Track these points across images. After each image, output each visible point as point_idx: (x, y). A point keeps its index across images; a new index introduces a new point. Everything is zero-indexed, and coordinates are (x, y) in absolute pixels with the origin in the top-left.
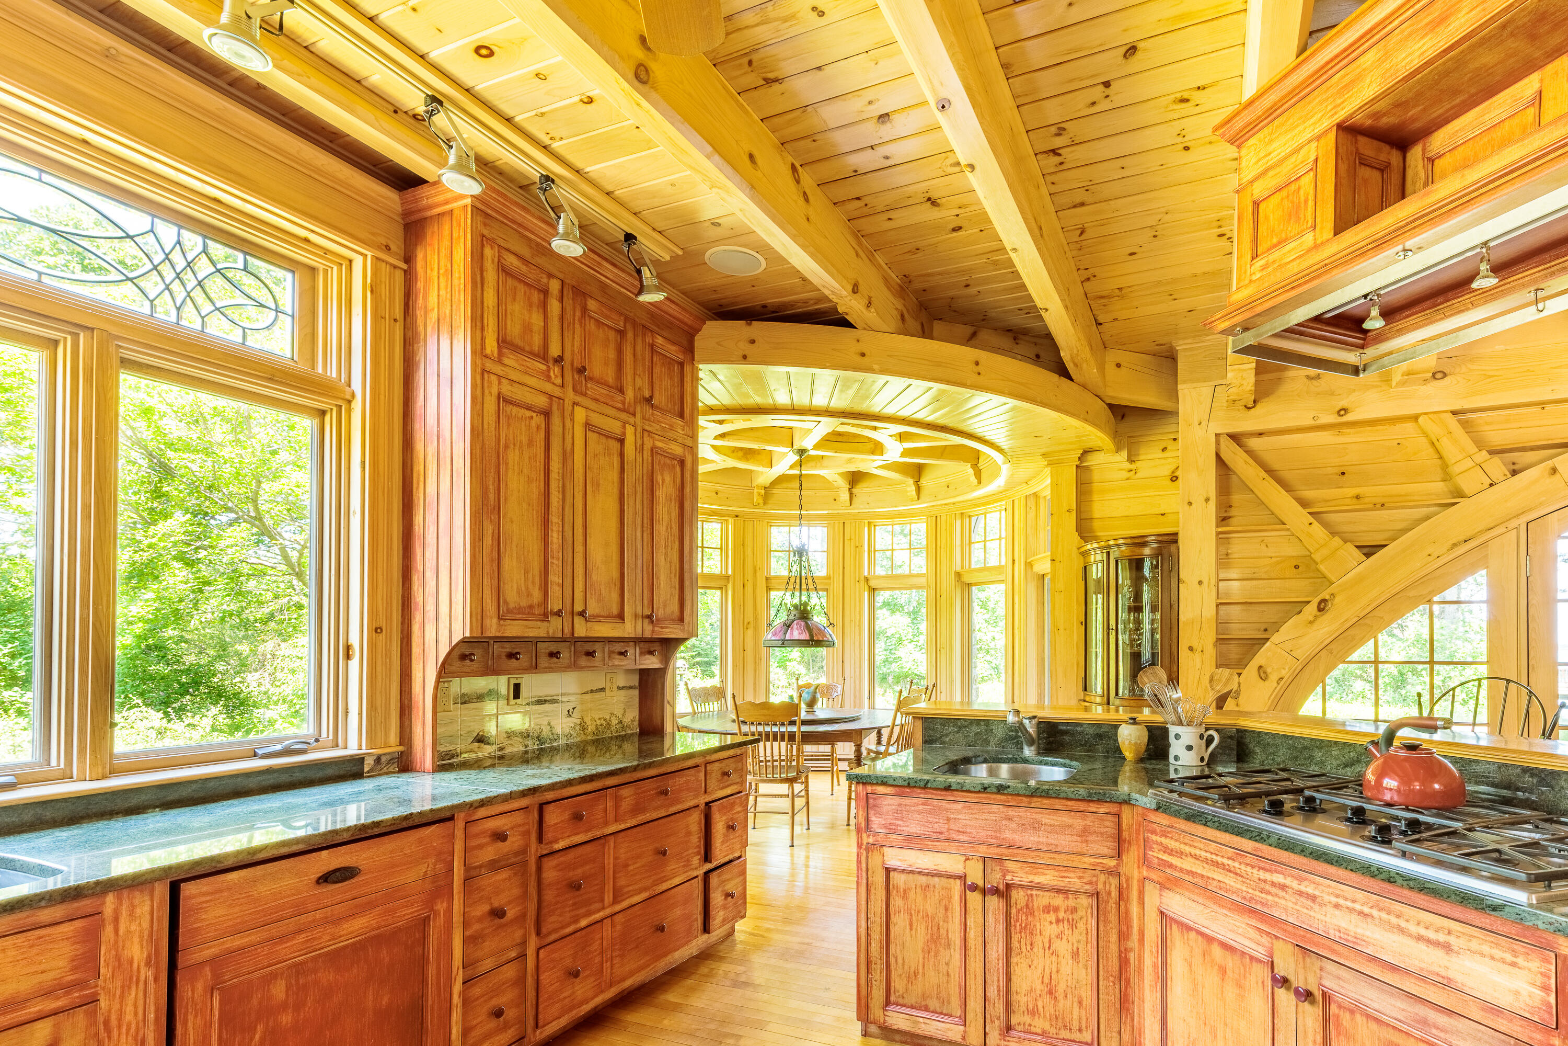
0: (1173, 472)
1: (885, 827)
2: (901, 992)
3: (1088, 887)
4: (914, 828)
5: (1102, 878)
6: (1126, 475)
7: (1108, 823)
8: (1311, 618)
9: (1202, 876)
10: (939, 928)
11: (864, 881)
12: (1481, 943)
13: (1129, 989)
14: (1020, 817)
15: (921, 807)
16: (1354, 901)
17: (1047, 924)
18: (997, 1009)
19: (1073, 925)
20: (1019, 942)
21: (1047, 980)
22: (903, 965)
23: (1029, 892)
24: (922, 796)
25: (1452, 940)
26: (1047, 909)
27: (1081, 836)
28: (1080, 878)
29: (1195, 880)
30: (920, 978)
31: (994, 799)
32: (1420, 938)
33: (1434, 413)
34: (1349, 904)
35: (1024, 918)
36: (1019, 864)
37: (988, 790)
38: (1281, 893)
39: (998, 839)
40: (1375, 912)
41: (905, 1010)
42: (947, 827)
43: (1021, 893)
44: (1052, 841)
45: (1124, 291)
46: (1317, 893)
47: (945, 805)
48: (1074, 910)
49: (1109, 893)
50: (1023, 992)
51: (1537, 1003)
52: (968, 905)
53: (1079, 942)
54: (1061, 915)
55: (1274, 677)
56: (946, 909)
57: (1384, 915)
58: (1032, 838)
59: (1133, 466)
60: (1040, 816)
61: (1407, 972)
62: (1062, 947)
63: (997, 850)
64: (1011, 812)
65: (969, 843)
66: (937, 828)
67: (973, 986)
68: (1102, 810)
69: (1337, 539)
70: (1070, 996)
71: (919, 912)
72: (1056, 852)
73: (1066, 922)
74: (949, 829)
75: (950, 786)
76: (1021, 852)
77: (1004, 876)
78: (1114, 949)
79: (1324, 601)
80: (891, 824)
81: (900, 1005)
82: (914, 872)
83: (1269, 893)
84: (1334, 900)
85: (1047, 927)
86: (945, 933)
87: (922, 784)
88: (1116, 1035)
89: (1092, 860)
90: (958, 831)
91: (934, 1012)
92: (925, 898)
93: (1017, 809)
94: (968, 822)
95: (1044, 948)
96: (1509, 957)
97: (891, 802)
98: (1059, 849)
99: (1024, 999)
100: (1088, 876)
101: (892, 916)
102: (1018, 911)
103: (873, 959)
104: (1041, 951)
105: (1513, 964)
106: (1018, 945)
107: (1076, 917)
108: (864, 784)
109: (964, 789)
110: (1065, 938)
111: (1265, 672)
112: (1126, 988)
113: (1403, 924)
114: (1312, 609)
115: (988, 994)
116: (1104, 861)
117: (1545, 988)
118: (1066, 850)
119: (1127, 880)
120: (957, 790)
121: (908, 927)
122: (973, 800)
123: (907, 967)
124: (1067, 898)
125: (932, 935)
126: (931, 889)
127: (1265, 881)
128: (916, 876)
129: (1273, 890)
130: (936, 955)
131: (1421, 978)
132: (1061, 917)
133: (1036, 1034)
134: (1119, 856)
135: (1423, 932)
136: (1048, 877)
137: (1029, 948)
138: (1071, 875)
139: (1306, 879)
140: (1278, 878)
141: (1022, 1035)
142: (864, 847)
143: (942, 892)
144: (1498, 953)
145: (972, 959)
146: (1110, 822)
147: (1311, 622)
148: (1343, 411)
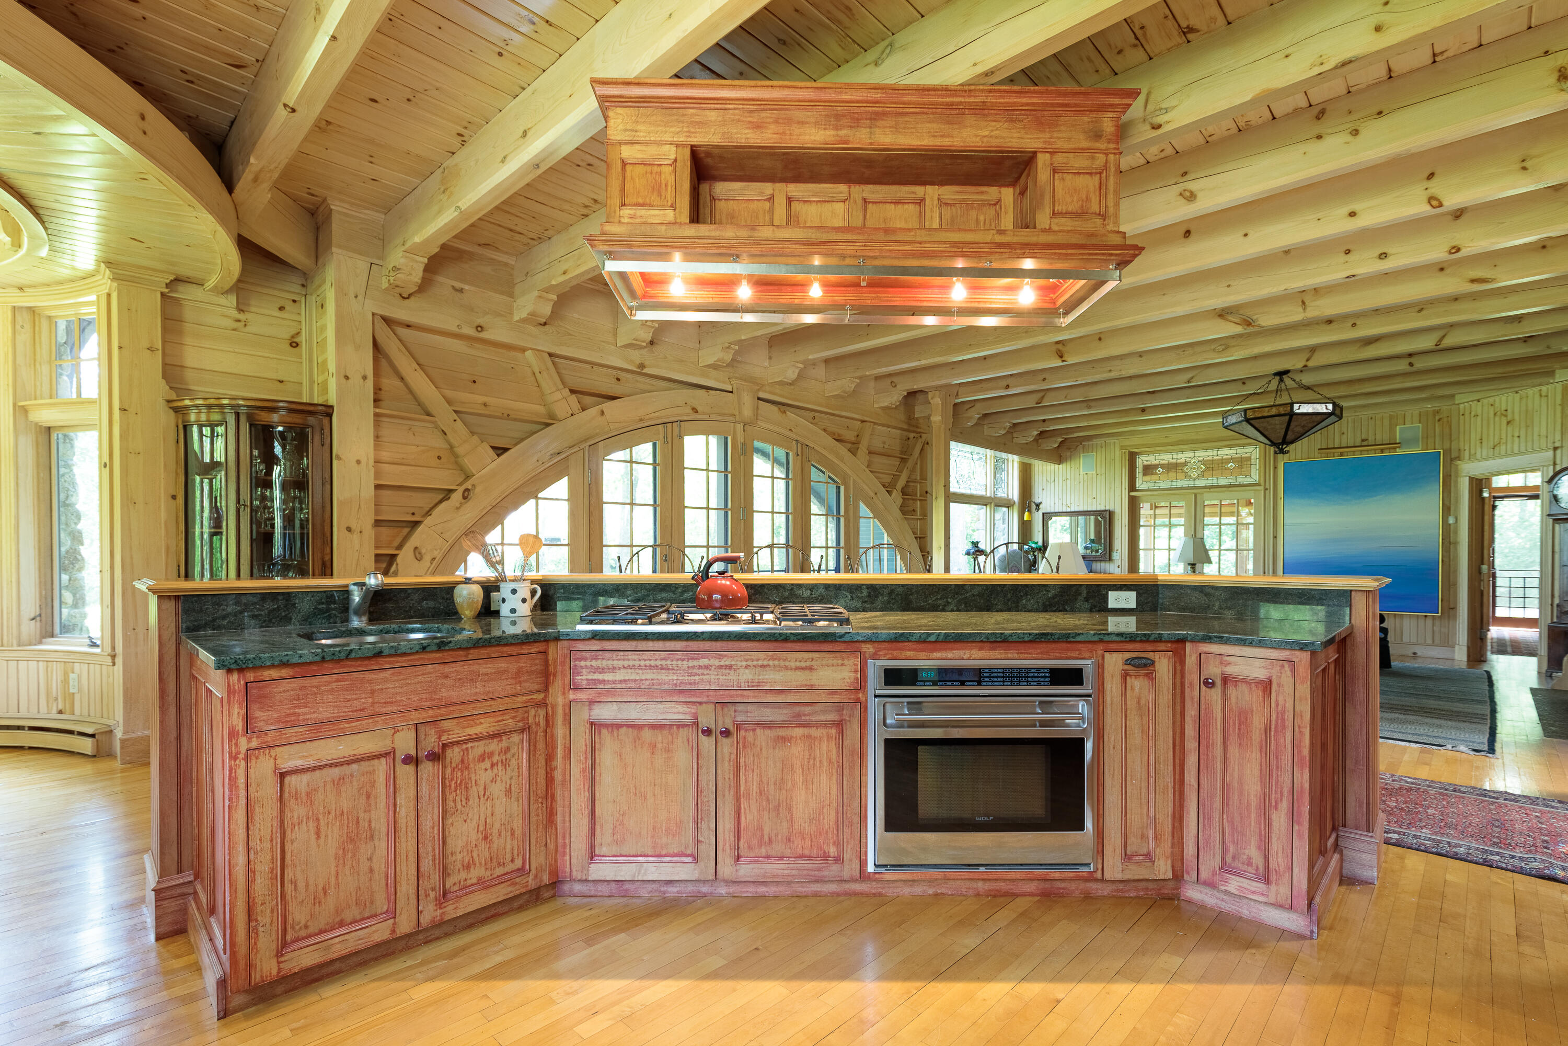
0: (293, 337)
1: (278, 721)
2: (303, 922)
3: (521, 724)
4: (325, 713)
5: (532, 712)
6: (230, 323)
7: (537, 661)
8: (458, 505)
9: (635, 681)
10: (358, 822)
11: (243, 802)
12: (828, 658)
13: (554, 803)
14: (457, 671)
15: (334, 685)
16: (758, 660)
17: (482, 772)
18: (432, 881)
19: (505, 764)
20: (454, 801)
21: (481, 828)
22: (307, 886)
23: (464, 746)
24: (336, 671)
25: (814, 663)
26: (482, 758)
27: (515, 678)
28: (514, 717)
29: (628, 686)
30: (332, 891)
31: (429, 659)
32: (797, 668)
33: (539, 350)
34: (755, 663)
35: (459, 774)
36: (455, 721)
37: (428, 649)
38: (706, 672)
39: (433, 700)
40: (771, 663)
41: (312, 941)
42: (370, 701)
43: (456, 749)
44: (488, 689)
45: (330, 127)
46: (733, 663)
47: (369, 676)
48: (508, 749)
49: (538, 724)
50: (459, 849)
51: (852, 678)
52: (398, 782)
53: (511, 778)
54: (496, 758)
55: (427, 558)
56: (368, 796)
57: (776, 663)
58: (469, 691)
59: (241, 316)
60: (478, 666)
61: (789, 691)
62: (497, 790)
63: (433, 712)
64: (447, 669)
65: (401, 712)
66: (357, 705)
67: (404, 869)
68: (533, 650)
69: (475, 437)
70: (503, 834)
71: (329, 813)
72: (492, 699)
73: (500, 764)
74: (373, 703)
75: (381, 652)
76: (457, 707)
77: (439, 738)
78: (542, 772)
79: (467, 490)
80: (288, 715)
81: (303, 938)
82: (322, 767)
83: (696, 674)
84: (744, 664)
85: (482, 774)
86: (367, 824)
87: (343, 655)
88: (543, 848)
89: (525, 698)
90: (385, 703)
91: (355, 921)
92: (339, 793)
93: (454, 665)
94: (398, 690)
95: (479, 798)
96: (840, 662)
97: (289, 687)
98: (496, 695)
99: (459, 857)
100: (520, 715)
101: (288, 832)
102: (453, 770)
103: (259, 901)
104: (477, 800)
105: (843, 665)
106: (452, 804)
107: (509, 756)
108: (241, 670)
109: (399, 652)
110: (499, 779)
111: (420, 553)
112: (552, 803)
113: (787, 664)
114: (456, 497)
115: (422, 869)
116: (534, 697)
117: (856, 671)
118: (503, 694)
119: (553, 708)
120: (390, 656)
121: (313, 837)
122: (404, 664)
123: (312, 888)
124: (501, 741)
125: (348, 834)
126: (347, 780)
127: (693, 667)
128: (326, 770)
129: (700, 671)
130: (354, 855)
131: (797, 691)
132: (495, 761)
133: (472, 885)
134: (545, 688)
135: (798, 664)
136: (484, 725)
137: (464, 803)
138: (507, 717)
139: (723, 657)
140: (704, 662)
141: (459, 893)
142: (241, 756)
143: (362, 779)
144: (835, 662)
145: (403, 840)
146: (539, 660)
147: (458, 508)
148: (480, 328)
